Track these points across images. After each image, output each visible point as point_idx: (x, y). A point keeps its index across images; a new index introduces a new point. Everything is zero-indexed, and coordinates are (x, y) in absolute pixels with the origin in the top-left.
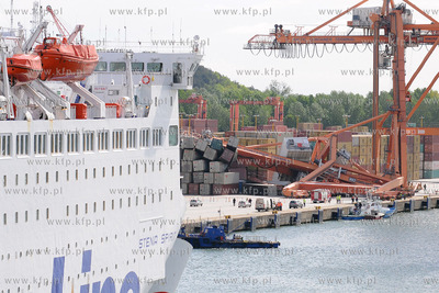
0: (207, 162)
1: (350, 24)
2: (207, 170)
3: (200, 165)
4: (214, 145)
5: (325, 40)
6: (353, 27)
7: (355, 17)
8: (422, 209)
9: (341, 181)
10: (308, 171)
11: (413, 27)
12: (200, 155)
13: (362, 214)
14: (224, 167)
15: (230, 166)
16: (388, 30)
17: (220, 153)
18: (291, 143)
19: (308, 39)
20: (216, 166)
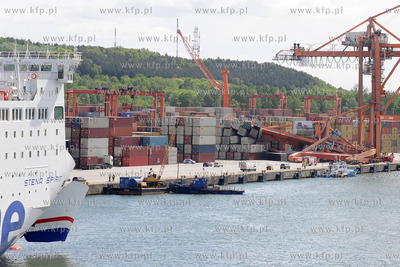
0: (240, 137)
1: (343, 43)
2: (239, 143)
3: (234, 139)
4: (245, 125)
5: (328, 54)
6: (347, 45)
7: (347, 39)
8: (384, 171)
9: (333, 151)
10: (309, 144)
11: (387, 46)
12: (235, 132)
13: (332, 173)
14: (252, 141)
15: (257, 140)
16: (370, 48)
17: (248, 131)
18: (300, 124)
19: (316, 53)
20: (245, 140)
